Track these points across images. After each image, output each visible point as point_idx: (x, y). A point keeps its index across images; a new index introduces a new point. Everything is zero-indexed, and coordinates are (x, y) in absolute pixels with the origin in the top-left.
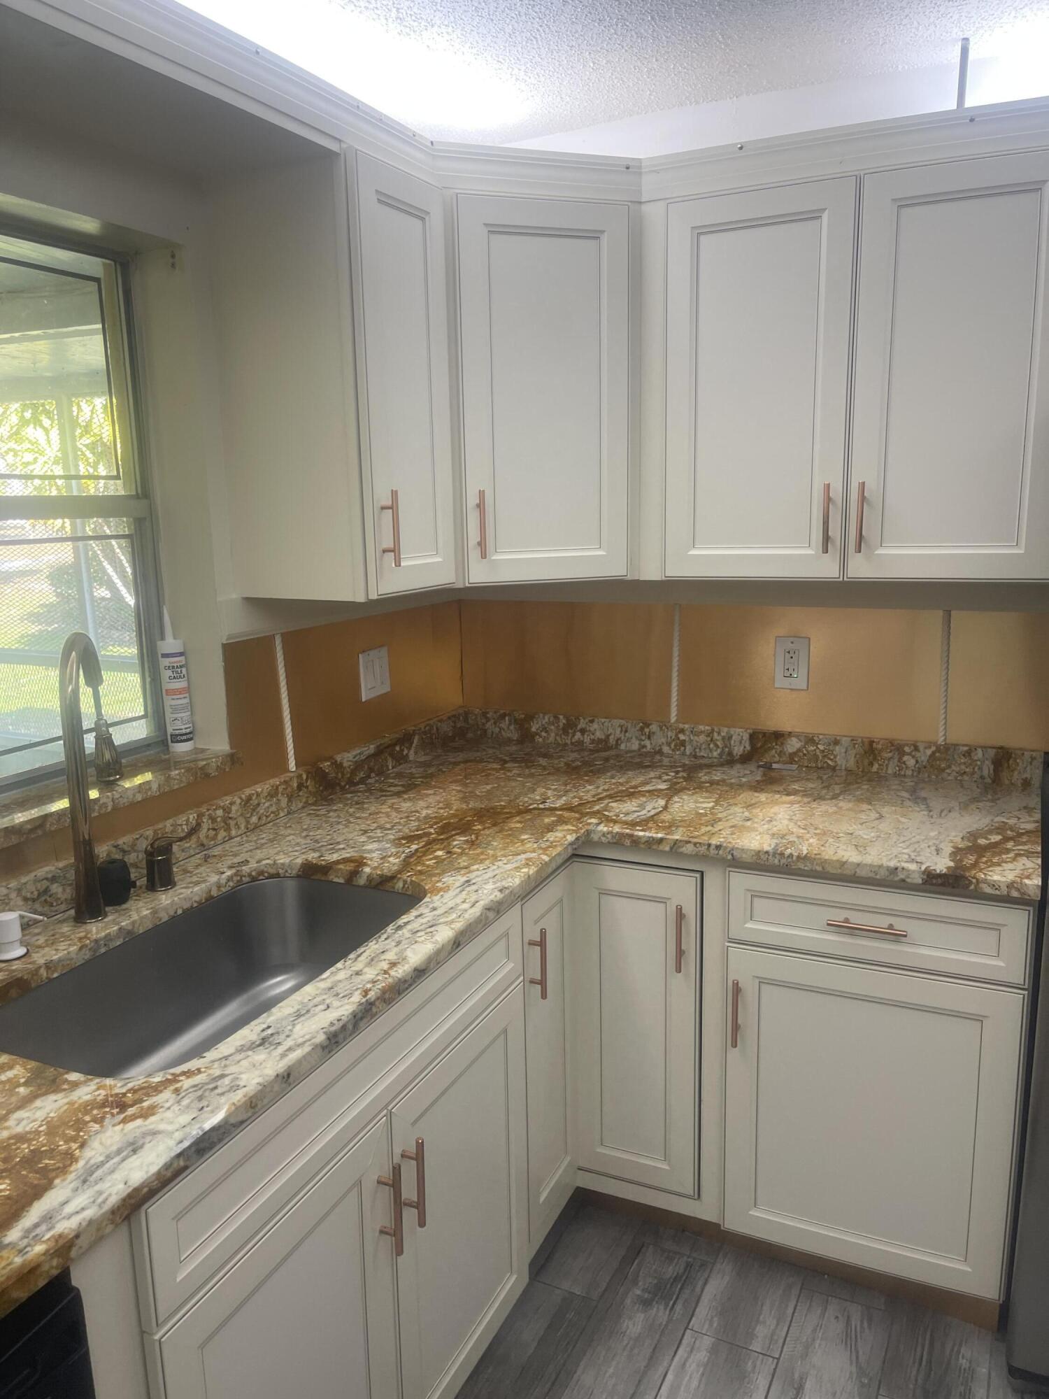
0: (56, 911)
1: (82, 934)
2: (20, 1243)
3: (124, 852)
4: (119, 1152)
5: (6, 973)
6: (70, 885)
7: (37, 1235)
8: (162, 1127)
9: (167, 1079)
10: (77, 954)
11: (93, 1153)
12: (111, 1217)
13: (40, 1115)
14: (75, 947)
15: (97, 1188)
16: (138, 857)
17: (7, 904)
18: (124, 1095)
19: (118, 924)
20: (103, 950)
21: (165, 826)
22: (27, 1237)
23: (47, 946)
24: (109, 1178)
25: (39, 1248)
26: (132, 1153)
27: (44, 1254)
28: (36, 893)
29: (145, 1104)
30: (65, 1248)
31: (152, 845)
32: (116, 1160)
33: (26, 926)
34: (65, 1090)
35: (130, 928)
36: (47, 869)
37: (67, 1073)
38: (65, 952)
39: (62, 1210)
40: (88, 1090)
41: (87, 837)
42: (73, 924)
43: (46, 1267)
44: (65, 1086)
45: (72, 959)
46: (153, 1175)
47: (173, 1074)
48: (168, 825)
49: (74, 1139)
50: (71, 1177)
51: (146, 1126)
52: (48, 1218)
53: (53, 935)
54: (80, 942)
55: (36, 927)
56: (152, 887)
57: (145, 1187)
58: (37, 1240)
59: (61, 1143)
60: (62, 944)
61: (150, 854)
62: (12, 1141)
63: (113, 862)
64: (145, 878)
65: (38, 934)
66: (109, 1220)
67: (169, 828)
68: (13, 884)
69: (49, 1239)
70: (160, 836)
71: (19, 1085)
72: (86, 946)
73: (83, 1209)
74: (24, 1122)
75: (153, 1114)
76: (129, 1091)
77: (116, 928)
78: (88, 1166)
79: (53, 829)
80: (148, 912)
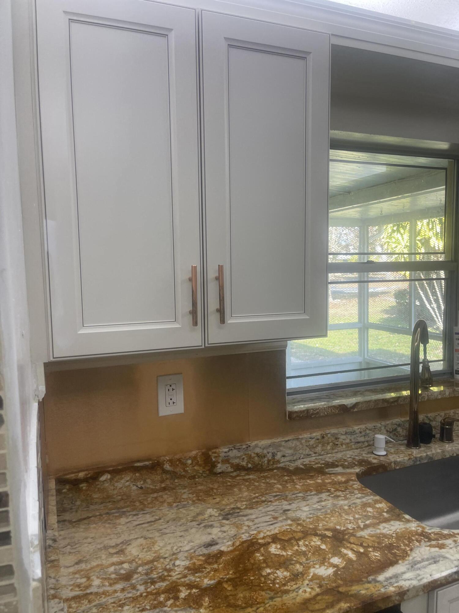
0: (398, 439)
1: (410, 453)
2: (384, 583)
3: (429, 419)
4: (428, 559)
5: (378, 461)
6: (406, 429)
7: (391, 582)
8: (447, 555)
9: (450, 534)
10: (407, 461)
11: (416, 555)
12: (423, 588)
13: (393, 529)
14: (407, 458)
15: (418, 572)
16: (436, 424)
17: (380, 431)
18: (430, 534)
19: (426, 452)
20: (418, 463)
21: (450, 413)
22: (387, 582)
23: (395, 454)
24: (423, 570)
25: (392, 589)
26: (433, 562)
27: (393, 592)
28: (391, 429)
29: (440, 542)
30: (402, 594)
31: (444, 420)
32: (426, 563)
33: (387, 442)
34: (403, 521)
35: (431, 456)
36: (396, 420)
37: (404, 514)
38: (403, 459)
39: (402, 576)
40: (413, 526)
41: (416, 410)
42: (405, 447)
43: (394, 598)
44: (403, 520)
45: (405, 463)
46: (443, 577)
47: (453, 533)
48: (452, 412)
49: (408, 546)
50: (406, 562)
51: (440, 552)
52: (396, 576)
53: (397, 450)
54: (409, 456)
55: (390, 444)
56: (442, 439)
57: (439, 581)
58: (391, 584)
59: (402, 545)
60: (401, 455)
61: (443, 424)
62: (381, 536)
63: (425, 424)
64: (439, 435)
65: (391, 447)
66: (422, 589)
67: (452, 414)
68: (383, 423)
69: (396, 587)
70: (447, 416)
71: (384, 512)
72: (412, 459)
73: (411, 579)
74: (386, 529)
75: (444, 548)
76: (433, 533)
77: (425, 454)
78: (414, 560)
79: (401, 403)
80: (440, 451)
